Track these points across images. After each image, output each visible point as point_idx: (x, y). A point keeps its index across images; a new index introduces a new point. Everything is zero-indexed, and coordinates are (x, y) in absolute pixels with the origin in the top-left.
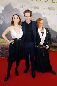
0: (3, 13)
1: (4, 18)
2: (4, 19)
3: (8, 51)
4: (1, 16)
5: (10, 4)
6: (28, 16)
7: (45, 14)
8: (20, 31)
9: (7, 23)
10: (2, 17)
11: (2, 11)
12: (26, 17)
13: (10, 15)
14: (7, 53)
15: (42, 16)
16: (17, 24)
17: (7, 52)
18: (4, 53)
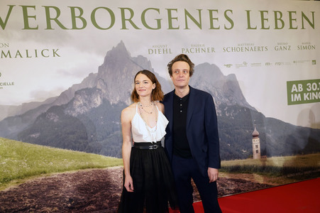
0: (103, 73)
1: (106, 89)
2: (104, 91)
3: (119, 194)
4: (96, 82)
5: (121, 45)
7: (228, 66)
8: (157, 119)
9: (116, 103)
10: (99, 87)
11: (100, 67)
13: (123, 77)
15: (222, 74)
18: (108, 204)
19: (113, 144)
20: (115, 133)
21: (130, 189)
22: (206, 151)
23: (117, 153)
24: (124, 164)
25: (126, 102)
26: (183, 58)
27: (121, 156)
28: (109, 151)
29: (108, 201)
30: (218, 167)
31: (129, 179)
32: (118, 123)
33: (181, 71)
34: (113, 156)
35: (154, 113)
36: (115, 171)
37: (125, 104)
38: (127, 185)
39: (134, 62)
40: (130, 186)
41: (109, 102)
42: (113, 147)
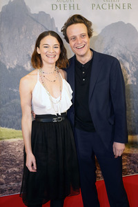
3: (16, 169)
8: (61, 87)
9: (13, 67)
12: (75, 38)
13: (22, 37)
14: (16, 180)
17: (15, 172)
18: (5, 179)
19: (10, 114)
20: (12, 101)
21: (33, 168)
22: (113, 123)
23: (14, 123)
25: (25, 66)
26: (76, 19)
27: (19, 127)
28: (6, 121)
29: (4, 176)
30: (125, 141)
31: (31, 158)
32: (15, 90)
33: (78, 37)
34: (10, 127)
36: (12, 144)
37: (23, 68)
38: (29, 164)
39: (34, 20)
40: (32, 165)
41: (5, 66)
42: (10, 117)
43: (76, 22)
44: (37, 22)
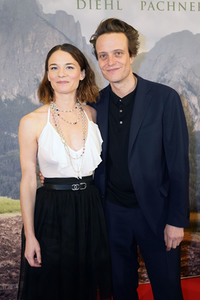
3: (11, 263)
6: (118, 53)
9: (12, 98)
12: (105, 55)
13: (27, 50)
14: (11, 280)
16: (67, 96)
17: (10, 268)
19: (5, 173)
20: (9, 153)
21: (36, 261)
22: (166, 195)
23: (11, 189)
24: (22, 210)
26: (111, 27)
27: (17, 195)
32: (14, 136)
33: (110, 55)
34: (4, 195)
35: (80, 123)
36: (6, 221)
37: (28, 101)
38: (29, 255)
39: (49, 24)
40: (35, 256)
42: (4, 178)
43: (110, 31)
44: (53, 27)
